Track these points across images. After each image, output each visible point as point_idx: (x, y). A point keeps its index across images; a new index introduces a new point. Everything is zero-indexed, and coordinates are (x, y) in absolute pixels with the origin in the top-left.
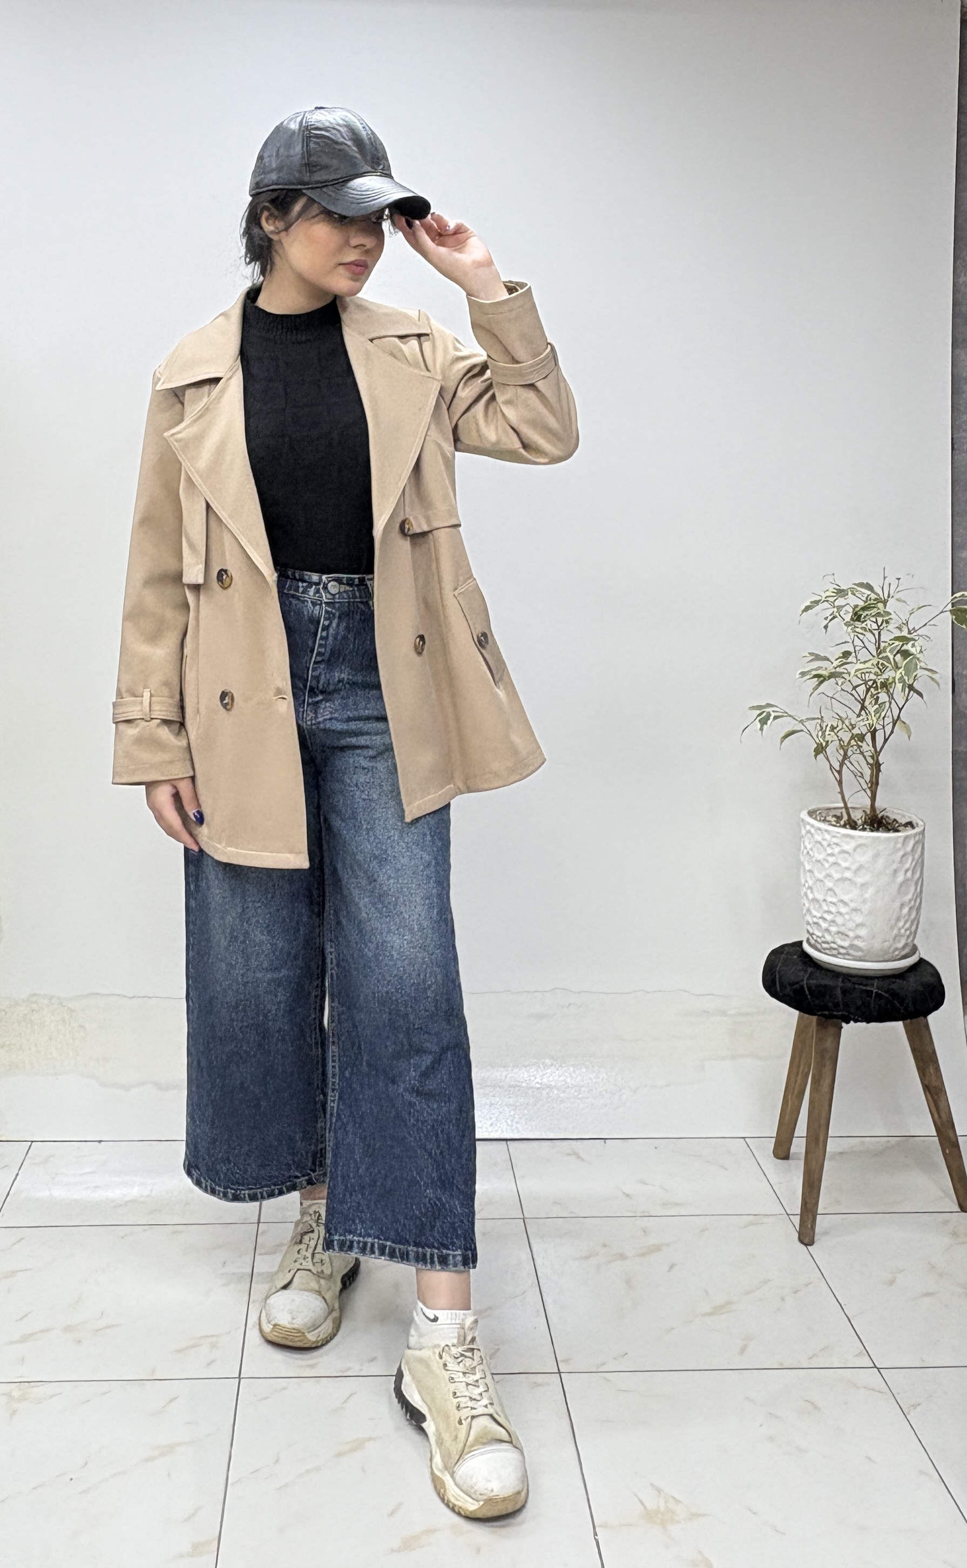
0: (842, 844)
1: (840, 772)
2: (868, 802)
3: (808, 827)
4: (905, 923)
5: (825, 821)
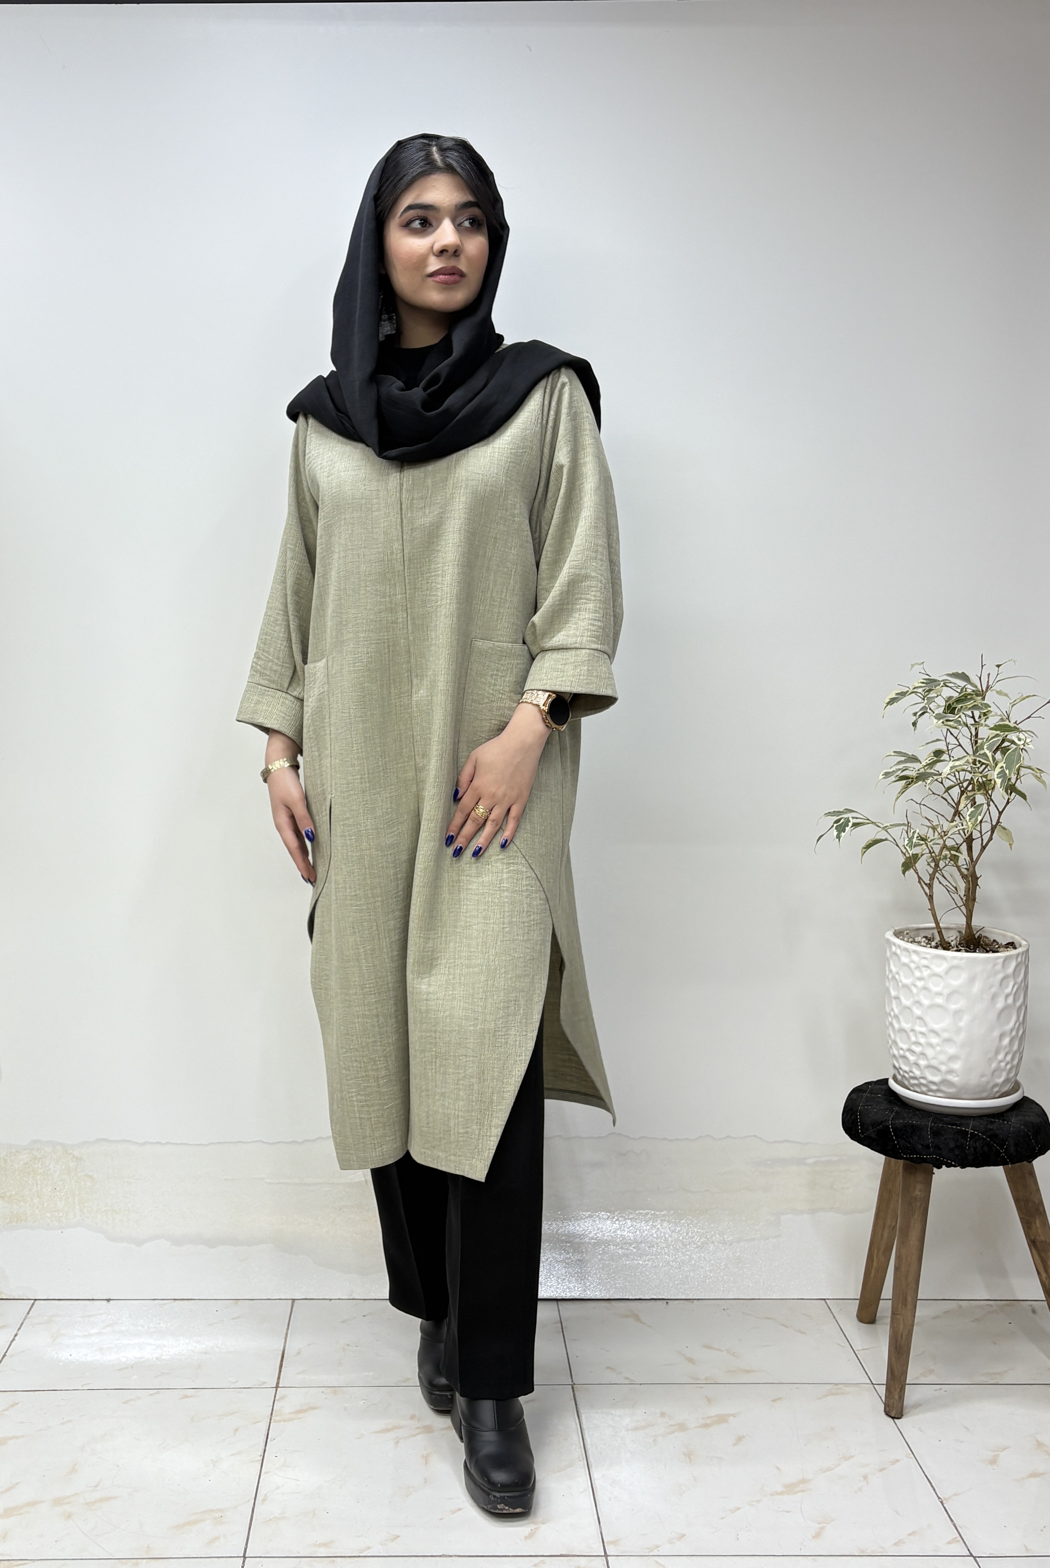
0: (933, 966)
1: (930, 886)
2: (963, 921)
3: (894, 948)
4: (1006, 1055)
5: (913, 942)
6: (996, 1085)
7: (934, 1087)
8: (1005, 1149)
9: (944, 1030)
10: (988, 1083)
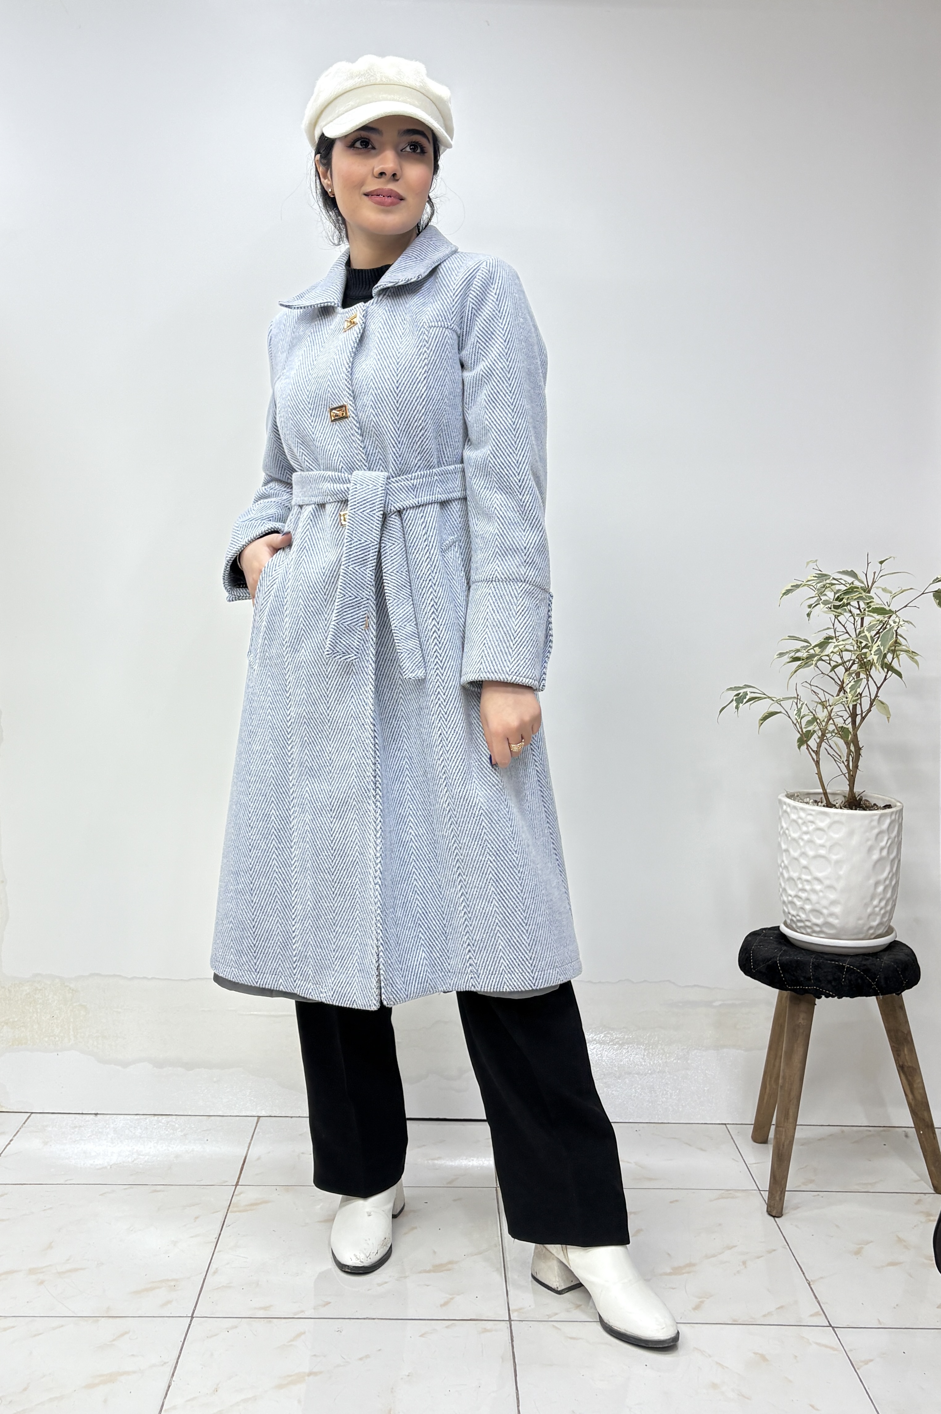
1: (817, 753)
2: (846, 788)
5: (803, 802)
6: (871, 928)
7: (817, 929)
8: (876, 981)
9: (827, 878)
10: (864, 925)
